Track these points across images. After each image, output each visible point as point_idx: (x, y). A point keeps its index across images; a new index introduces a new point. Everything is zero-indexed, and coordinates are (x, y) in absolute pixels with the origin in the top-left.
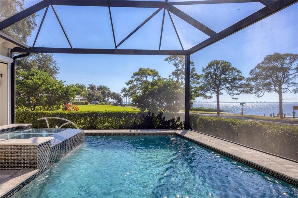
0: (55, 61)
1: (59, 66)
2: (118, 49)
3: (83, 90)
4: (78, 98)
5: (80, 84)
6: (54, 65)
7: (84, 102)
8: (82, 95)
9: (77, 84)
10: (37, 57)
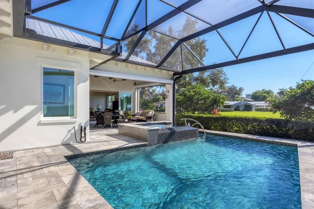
0: (225, 73)
1: (228, 77)
2: (239, 59)
3: (269, 96)
4: (263, 105)
5: (267, 89)
6: (224, 76)
7: (270, 108)
8: (267, 101)
9: (263, 90)
10: (211, 72)
